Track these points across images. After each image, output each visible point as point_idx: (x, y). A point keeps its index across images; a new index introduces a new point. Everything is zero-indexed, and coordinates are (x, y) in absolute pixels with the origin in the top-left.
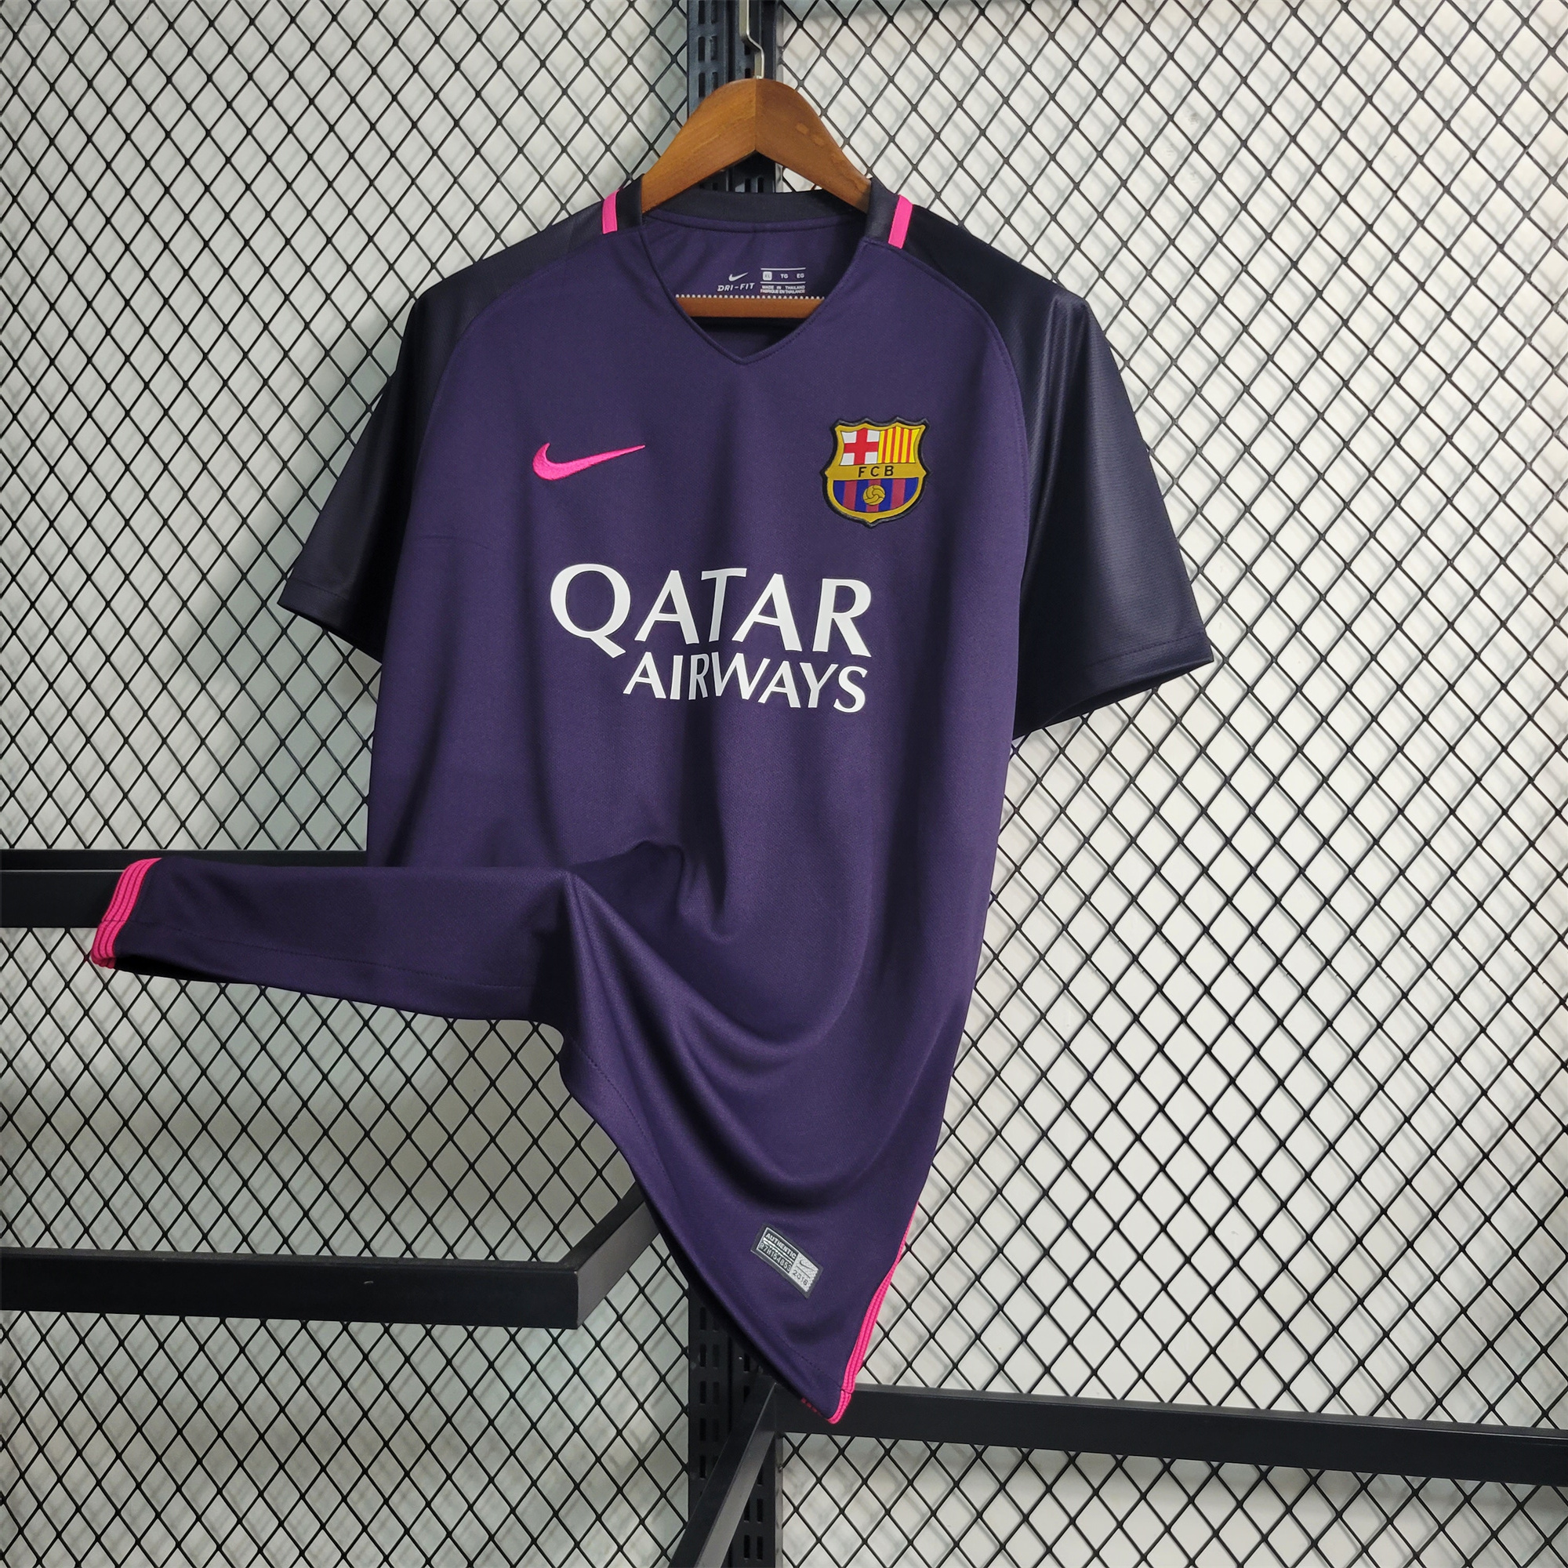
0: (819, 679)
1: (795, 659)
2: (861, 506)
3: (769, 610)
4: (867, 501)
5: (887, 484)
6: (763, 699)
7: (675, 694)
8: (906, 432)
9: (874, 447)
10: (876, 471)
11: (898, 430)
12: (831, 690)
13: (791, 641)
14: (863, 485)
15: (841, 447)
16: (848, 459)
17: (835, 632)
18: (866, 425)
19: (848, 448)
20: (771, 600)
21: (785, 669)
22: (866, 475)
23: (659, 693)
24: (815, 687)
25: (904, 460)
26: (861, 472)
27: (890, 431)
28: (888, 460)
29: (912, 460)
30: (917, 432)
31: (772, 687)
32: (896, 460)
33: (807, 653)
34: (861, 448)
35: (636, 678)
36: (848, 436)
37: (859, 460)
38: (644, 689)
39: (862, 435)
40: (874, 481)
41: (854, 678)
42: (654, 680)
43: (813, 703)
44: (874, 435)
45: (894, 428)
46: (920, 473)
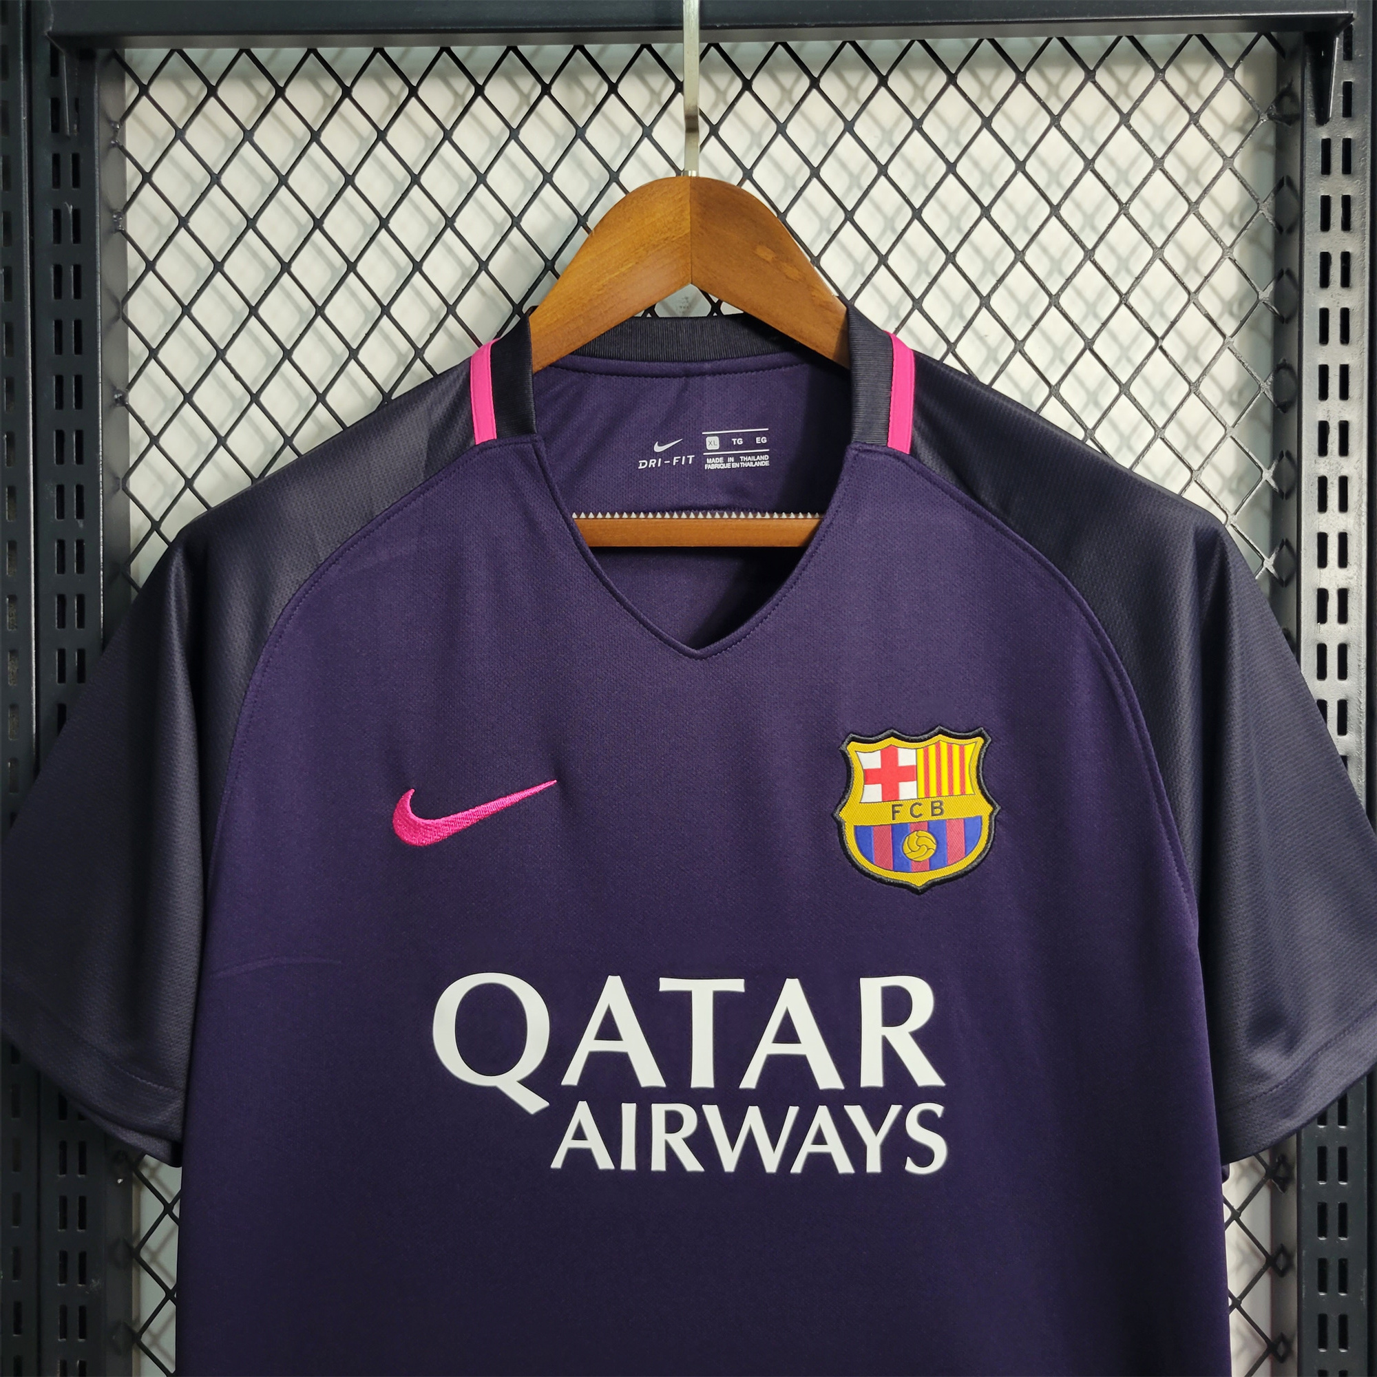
0: (876, 1129)
1: (835, 1101)
2: (902, 864)
3: (788, 1033)
4: (911, 856)
5: (935, 829)
6: (797, 1167)
7: (629, 1162)
8: (956, 749)
9: (909, 774)
10: (917, 810)
11: (944, 747)
12: (898, 1145)
13: (827, 1076)
14: (899, 832)
15: (858, 777)
16: (874, 792)
17: (890, 1057)
18: (892, 741)
19: (870, 777)
20: (787, 1019)
21: (823, 1118)
22: (904, 817)
23: (604, 1161)
24: (873, 1142)
25: (957, 790)
26: (894, 812)
27: (932, 750)
28: (933, 793)
29: (969, 790)
30: (973, 747)
31: (808, 1147)
32: (945, 791)
33: (853, 1091)
34: (890, 776)
35: (568, 1143)
36: (866, 757)
37: (890, 794)
38: (581, 1158)
39: (889, 756)
40: (918, 827)
41: (927, 1120)
42: (595, 1143)
43: (874, 1164)
44: (907, 755)
45: (938, 745)
46: (983, 809)
